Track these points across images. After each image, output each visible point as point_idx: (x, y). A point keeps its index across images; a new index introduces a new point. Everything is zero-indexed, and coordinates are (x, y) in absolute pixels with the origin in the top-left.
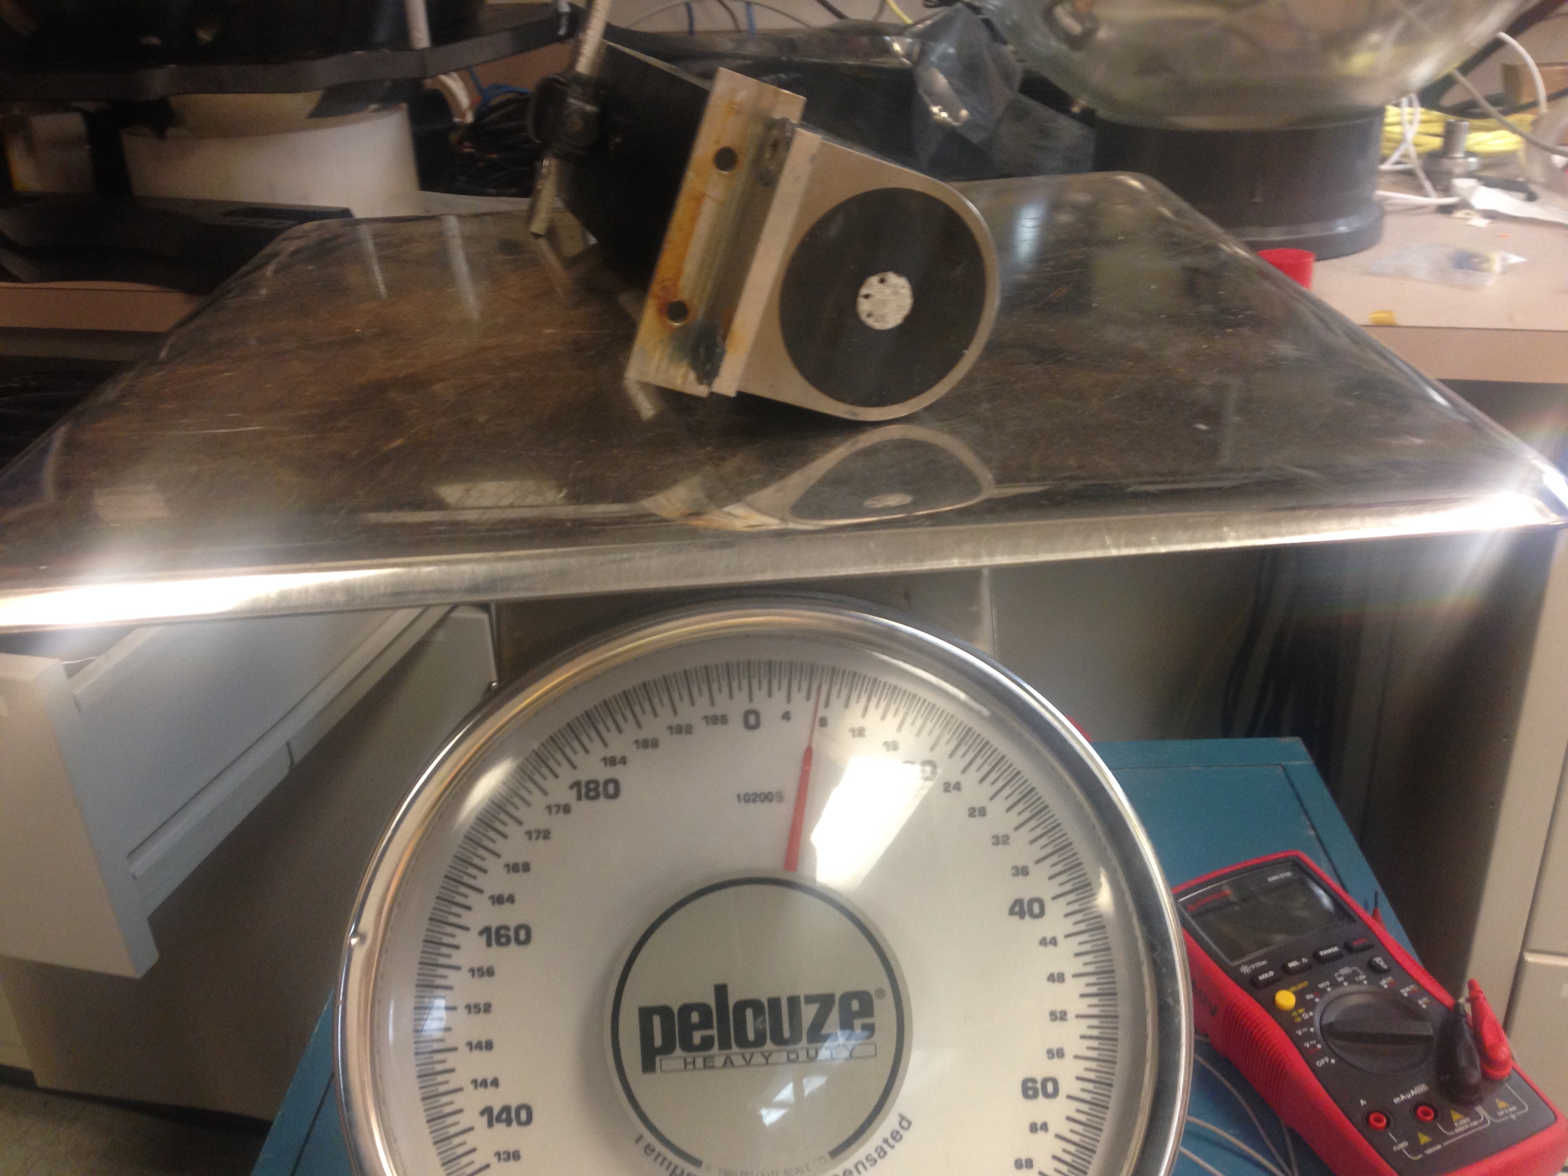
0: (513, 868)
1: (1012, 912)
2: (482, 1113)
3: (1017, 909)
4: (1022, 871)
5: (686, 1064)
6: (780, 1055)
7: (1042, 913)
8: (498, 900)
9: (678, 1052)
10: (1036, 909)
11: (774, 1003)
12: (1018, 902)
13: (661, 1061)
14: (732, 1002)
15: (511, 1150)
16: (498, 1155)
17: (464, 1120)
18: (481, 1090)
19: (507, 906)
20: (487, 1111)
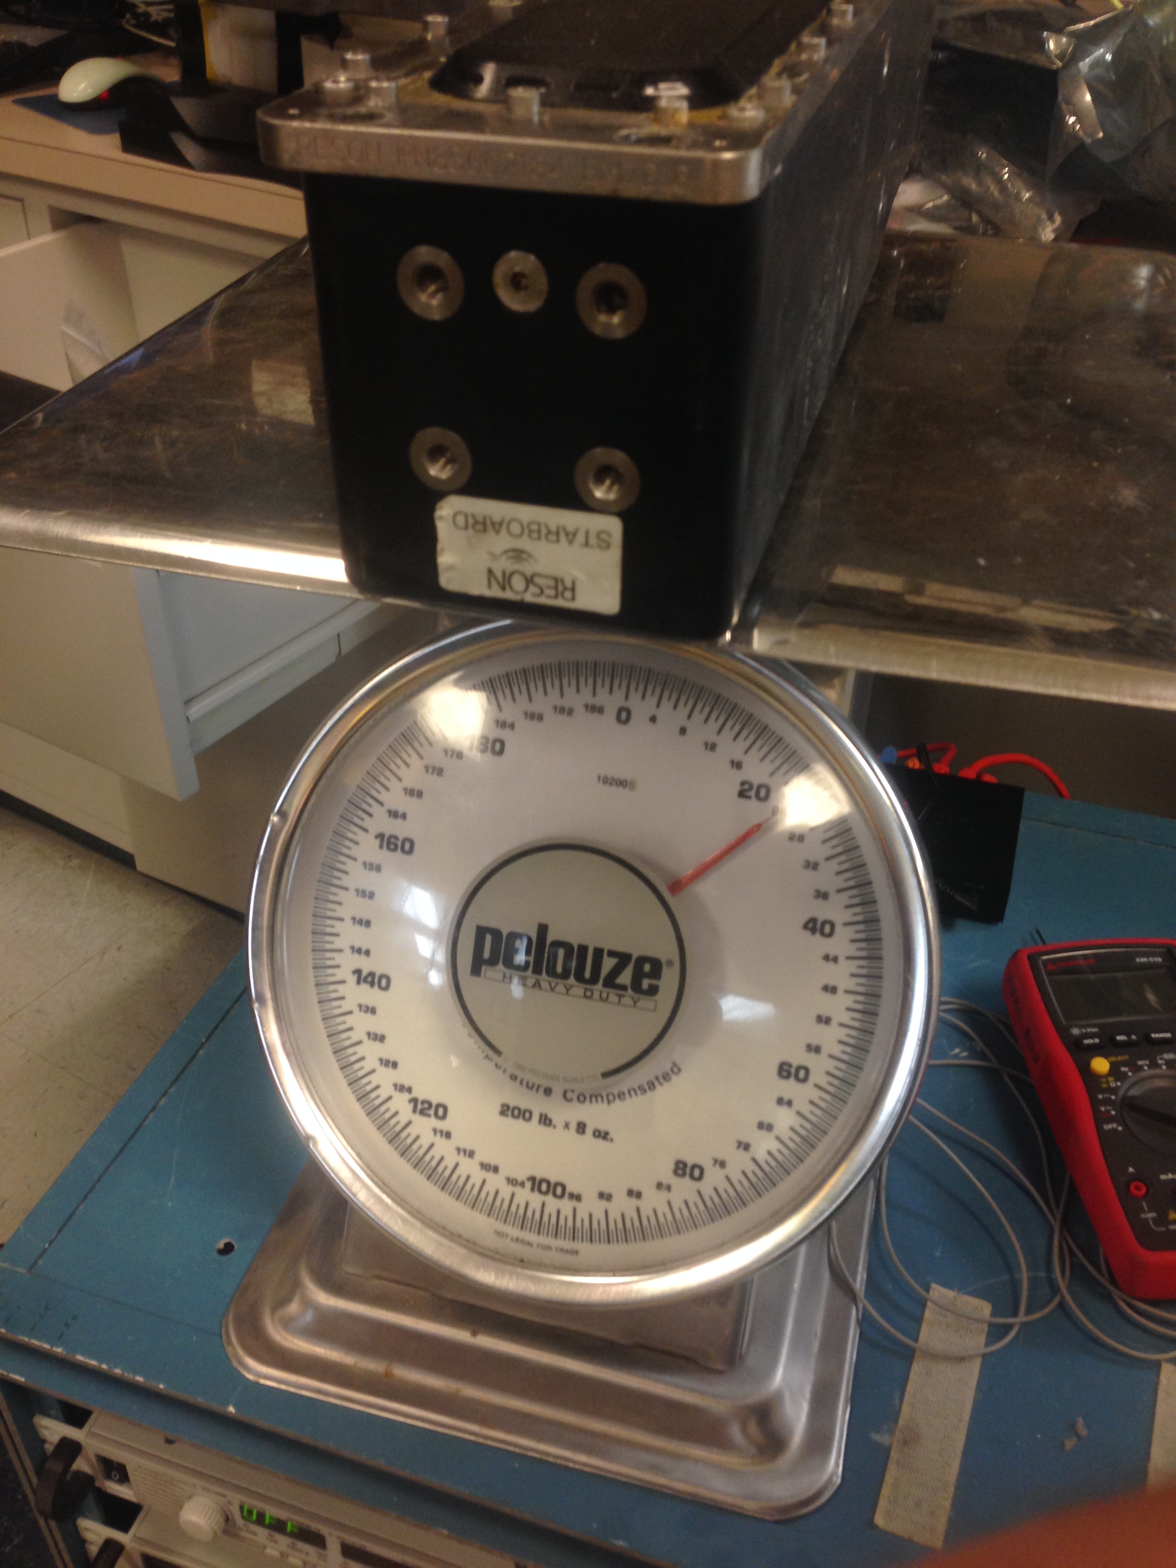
0: (411, 792)
1: (806, 927)
2: (354, 972)
3: (810, 925)
4: (822, 895)
5: (504, 977)
6: (578, 990)
7: (831, 934)
8: (393, 814)
9: (500, 966)
10: (827, 929)
11: (583, 949)
12: (813, 920)
13: (486, 970)
14: (550, 938)
15: (370, 1005)
16: (360, 1006)
17: (340, 974)
18: (356, 955)
19: (399, 821)
20: (358, 972)
